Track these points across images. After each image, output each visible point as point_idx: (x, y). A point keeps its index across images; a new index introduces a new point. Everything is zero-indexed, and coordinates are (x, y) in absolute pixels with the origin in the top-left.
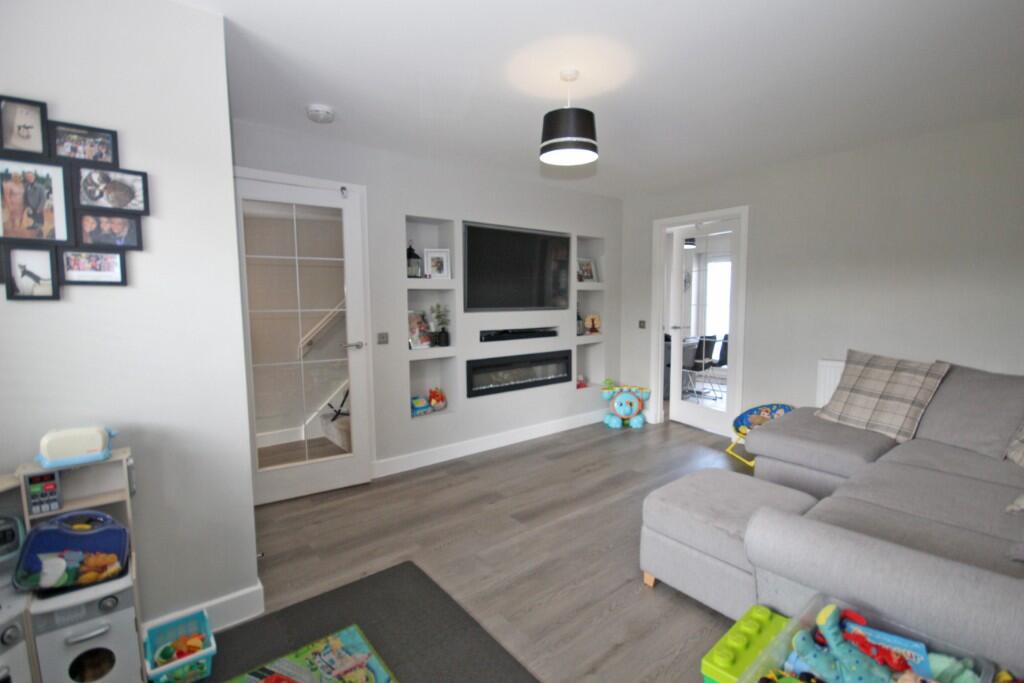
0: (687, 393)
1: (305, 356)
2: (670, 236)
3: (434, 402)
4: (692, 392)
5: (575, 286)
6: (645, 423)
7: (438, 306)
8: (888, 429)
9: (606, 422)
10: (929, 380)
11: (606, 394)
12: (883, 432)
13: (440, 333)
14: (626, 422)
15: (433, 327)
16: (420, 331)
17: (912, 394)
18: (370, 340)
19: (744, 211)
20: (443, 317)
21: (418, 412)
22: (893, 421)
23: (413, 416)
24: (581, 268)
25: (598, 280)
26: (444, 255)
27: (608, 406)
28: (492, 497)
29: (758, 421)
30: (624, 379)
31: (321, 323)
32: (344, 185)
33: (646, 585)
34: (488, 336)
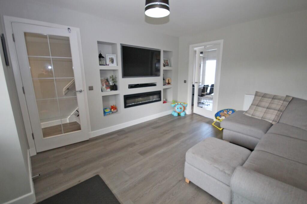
0: (199, 103)
1: (65, 94)
2: (196, 51)
3: (112, 110)
4: (200, 103)
5: (162, 68)
6: (185, 114)
7: (112, 76)
8: (269, 119)
9: (173, 114)
10: (285, 102)
11: (173, 105)
12: (267, 120)
13: (114, 86)
14: (179, 114)
15: (111, 83)
16: (106, 85)
17: (278, 107)
18: (86, 89)
19: (222, 41)
20: (114, 80)
21: (106, 114)
22: (271, 117)
23: (104, 115)
24: (165, 62)
25: (171, 66)
26: (114, 56)
27: (173, 109)
28: (132, 145)
29: (223, 115)
30: (179, 100)
31: (70, 83)
32: (69, 27)
33: (186, 182)
34: (131, 87)
